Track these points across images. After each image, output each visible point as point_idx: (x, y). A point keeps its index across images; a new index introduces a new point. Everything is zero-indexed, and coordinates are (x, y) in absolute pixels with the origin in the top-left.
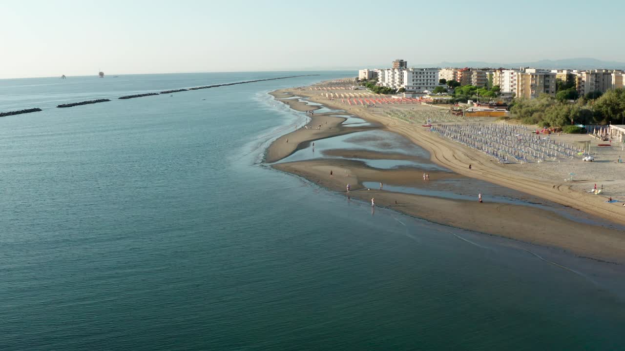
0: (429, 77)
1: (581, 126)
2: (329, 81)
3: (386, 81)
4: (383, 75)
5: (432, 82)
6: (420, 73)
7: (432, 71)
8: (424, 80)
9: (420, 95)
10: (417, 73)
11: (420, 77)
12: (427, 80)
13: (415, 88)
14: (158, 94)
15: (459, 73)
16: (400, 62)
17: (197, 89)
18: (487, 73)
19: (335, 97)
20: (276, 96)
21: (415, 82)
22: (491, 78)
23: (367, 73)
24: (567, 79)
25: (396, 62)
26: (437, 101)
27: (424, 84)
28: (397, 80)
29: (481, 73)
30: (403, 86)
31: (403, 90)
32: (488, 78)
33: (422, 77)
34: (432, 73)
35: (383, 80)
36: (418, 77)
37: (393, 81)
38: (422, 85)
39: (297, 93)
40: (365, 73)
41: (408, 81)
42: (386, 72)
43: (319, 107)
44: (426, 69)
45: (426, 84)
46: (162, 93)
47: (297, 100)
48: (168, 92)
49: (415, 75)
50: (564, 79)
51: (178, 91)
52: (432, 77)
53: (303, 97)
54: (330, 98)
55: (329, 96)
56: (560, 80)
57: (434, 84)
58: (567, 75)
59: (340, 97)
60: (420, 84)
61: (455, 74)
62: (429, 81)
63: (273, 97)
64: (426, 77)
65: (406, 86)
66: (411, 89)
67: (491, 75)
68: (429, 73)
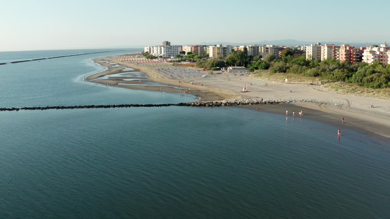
0: (175, 50)
1: (218, 67)
2: (127, 53)
3: (155, 52)
4: (153, 49)
5: (176, 52)
6: (170, 48)
7: (176, 47)
8: (172, 52)
9: (166, 59)
10: (168, 48)
11: (170, 50)
12: (174, 52)
13: (167, 56)
14: (31, 61)
15: (193, 48)
16: (166, 43)
17: (52, 58)
18: (205, 48)
19: (125, 60)
20: (94, 61)
21: (167, 53)
22: (206, 50)
23: (149, 49)
24: (244, 50)
25: (164, 43)
26: (172, 61)
27: (172, 53)
28: (159, 52)
29: (202, 48)
30: (161, 55)
31: (161, 57)
32: (205, 50)
33: (171, 50)
34: (176, 48)
35: (153, 52)
36: (169, 50)
37: (157, 53)
38: (171, 54)
39: (107, 60)
40: (148, 49)
41: (164, 52)
42: (154, 47)
43: (115, 65)
44: (173, 46)
45: (173, 54)
46: (33, 60)
47: (105, 62)
48: (36, 60)
49: (167, 49)
50: (242, 50)
51: (41, 59)
52: (176, 50)
53: (109, 61)
54: (122, 61)
55: (122, 60)
56: (241, 51)
57: (177, 53)
58: (244, 48)
59: (127, 60)
60: (170, 54)
61: (191, 49)
62: (175, 52)
63: (93, 61)
64: (173, 50)
65: (163, 55)
66: (165, 56)
67: (206, 48)
68: (175, 48)
